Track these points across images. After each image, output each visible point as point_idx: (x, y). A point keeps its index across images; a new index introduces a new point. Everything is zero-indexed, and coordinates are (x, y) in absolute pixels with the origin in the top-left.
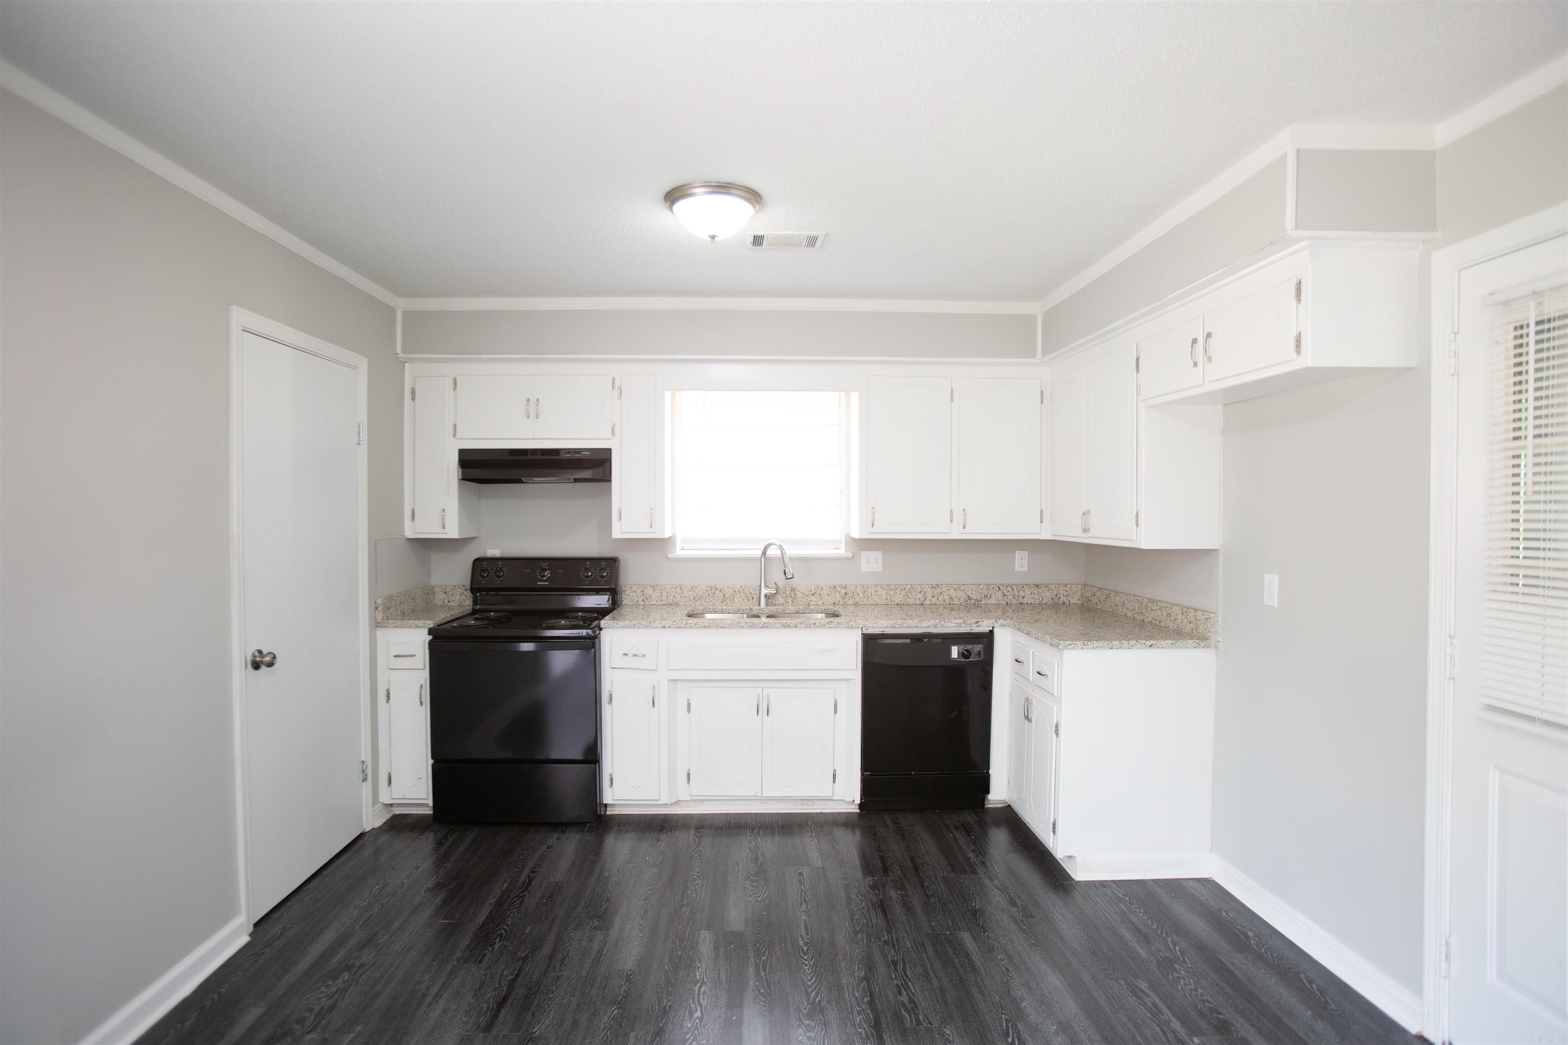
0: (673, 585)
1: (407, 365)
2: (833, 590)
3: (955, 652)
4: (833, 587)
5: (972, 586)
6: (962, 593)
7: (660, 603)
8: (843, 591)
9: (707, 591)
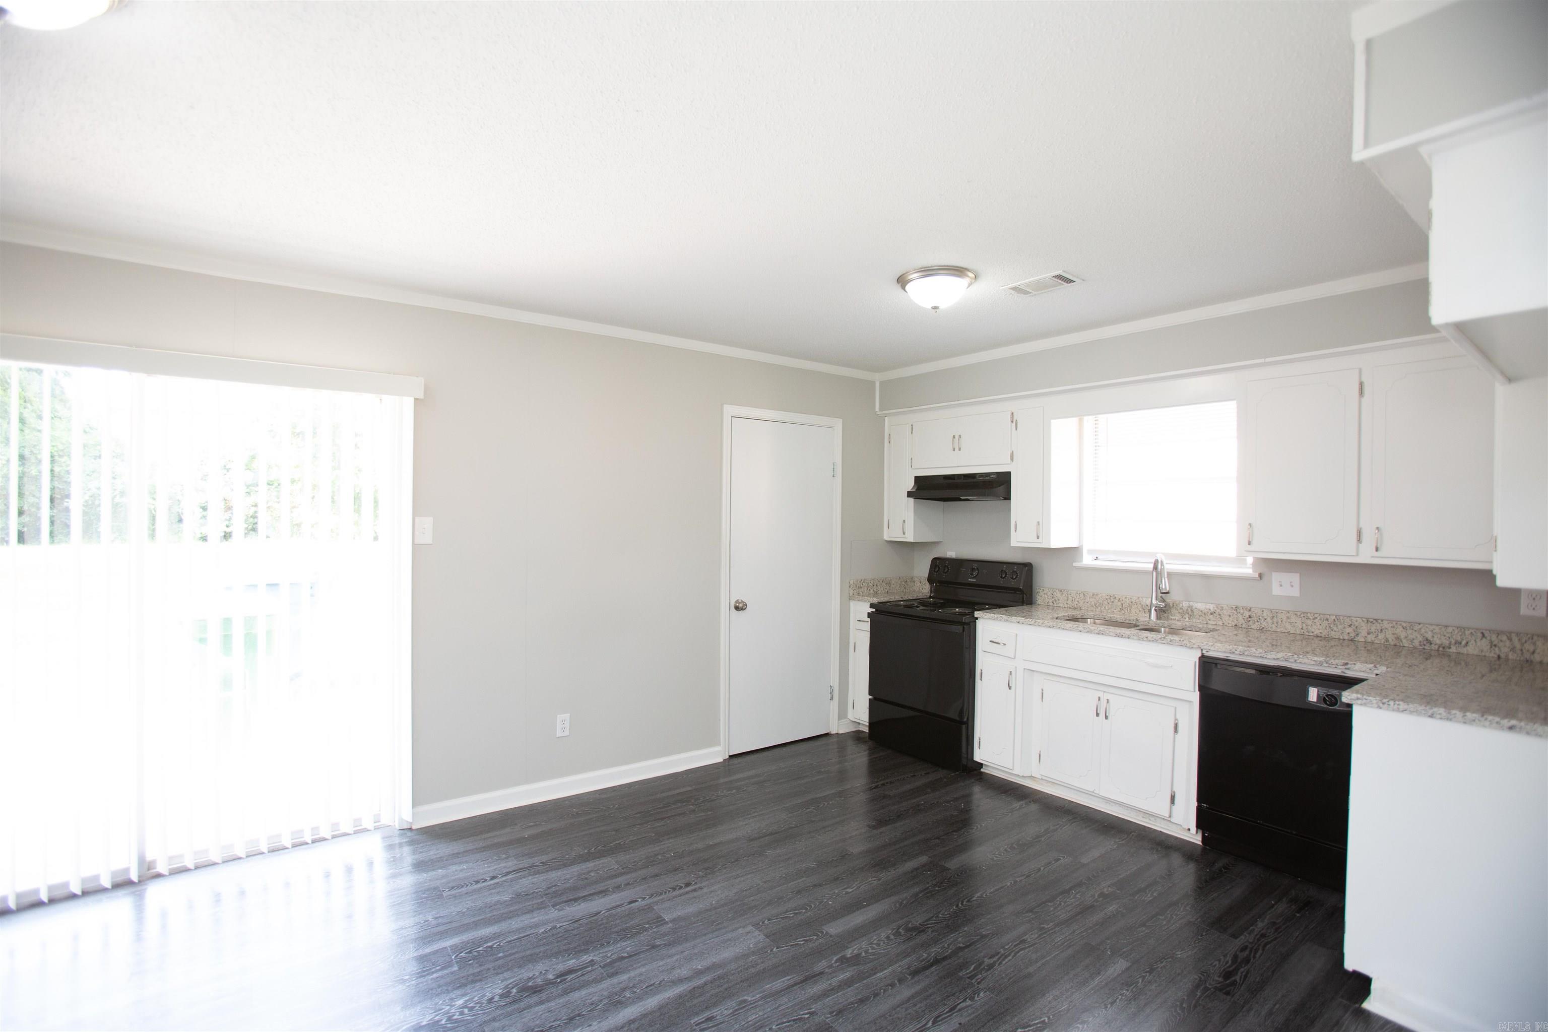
0: (1077, 591)
1: (886, 418)
2: (1235, 612)
3: (1313, 694)
4: (1234, 608)
5: (1434, 627)
6: (1416, 634)
7: (1066, 606)
8: (1247, 614)
9: (1107, 599)
